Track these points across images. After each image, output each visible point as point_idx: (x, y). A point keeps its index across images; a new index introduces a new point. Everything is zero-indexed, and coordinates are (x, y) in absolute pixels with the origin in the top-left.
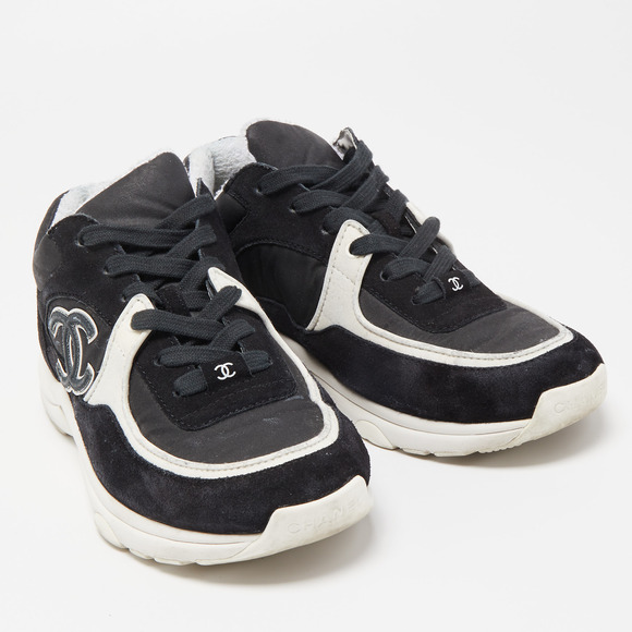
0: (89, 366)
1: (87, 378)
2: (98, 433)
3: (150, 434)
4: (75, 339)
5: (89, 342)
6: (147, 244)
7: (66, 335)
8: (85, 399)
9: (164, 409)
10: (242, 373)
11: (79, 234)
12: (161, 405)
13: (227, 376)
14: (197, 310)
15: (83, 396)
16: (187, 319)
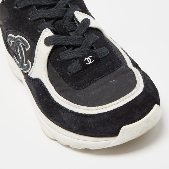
0: (28, 61)
1: (28, 66)
2: (37, 91)
3: (60, 92)
4: (20, 49)
5: (27, 50)
6: (45, 3)
7: (16, 46)
8: (29, 75)
9: (65, 80)
10: (97, 60)
11: (15, 3)
12: (63, 78)
13: (90, 62)
14: (72, 31)
15: (28, 73)
16: (68, 37)
